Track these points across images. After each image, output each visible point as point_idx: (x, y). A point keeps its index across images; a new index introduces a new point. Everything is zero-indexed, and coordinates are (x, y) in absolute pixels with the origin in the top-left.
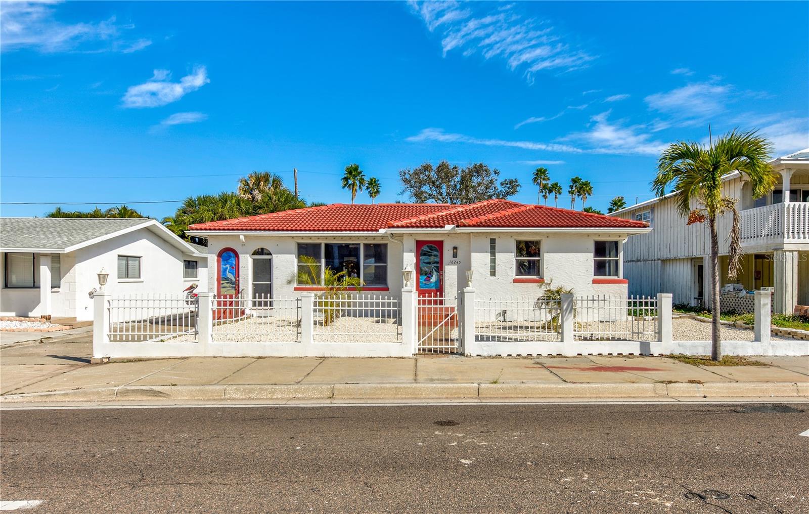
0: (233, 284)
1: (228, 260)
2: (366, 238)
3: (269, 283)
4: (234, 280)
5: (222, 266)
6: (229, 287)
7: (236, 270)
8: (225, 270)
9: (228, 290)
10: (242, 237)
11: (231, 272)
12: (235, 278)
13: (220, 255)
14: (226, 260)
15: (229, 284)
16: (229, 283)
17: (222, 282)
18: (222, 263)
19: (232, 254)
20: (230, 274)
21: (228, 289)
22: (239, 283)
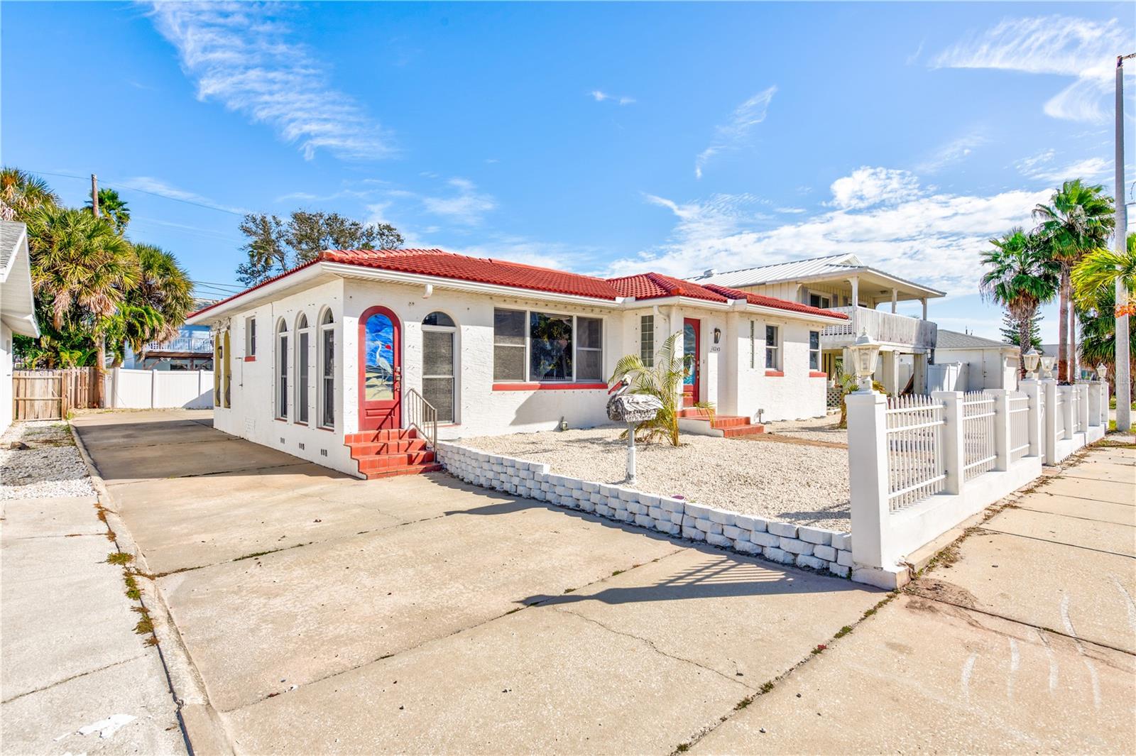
0: (388, 380)
1: (379, 331)
2: (584, 307)
3: (451, 377)
4: (390, 370)
5: (367, 342)
6: (382, 385)
7: (396, 350)
8: (375, 350)
9: (380, 391)
10: (430, 289)
11: (384, 355)
12: (393, 367)
13: (364, 320)
14: (376, 330)
15: (380, 380)
16: (380, 377)
17: (368, 375)
18: (368, 336)
19: (388, 321)
20: (382, 359)
21: (380, 389)
22: (401, 377)
